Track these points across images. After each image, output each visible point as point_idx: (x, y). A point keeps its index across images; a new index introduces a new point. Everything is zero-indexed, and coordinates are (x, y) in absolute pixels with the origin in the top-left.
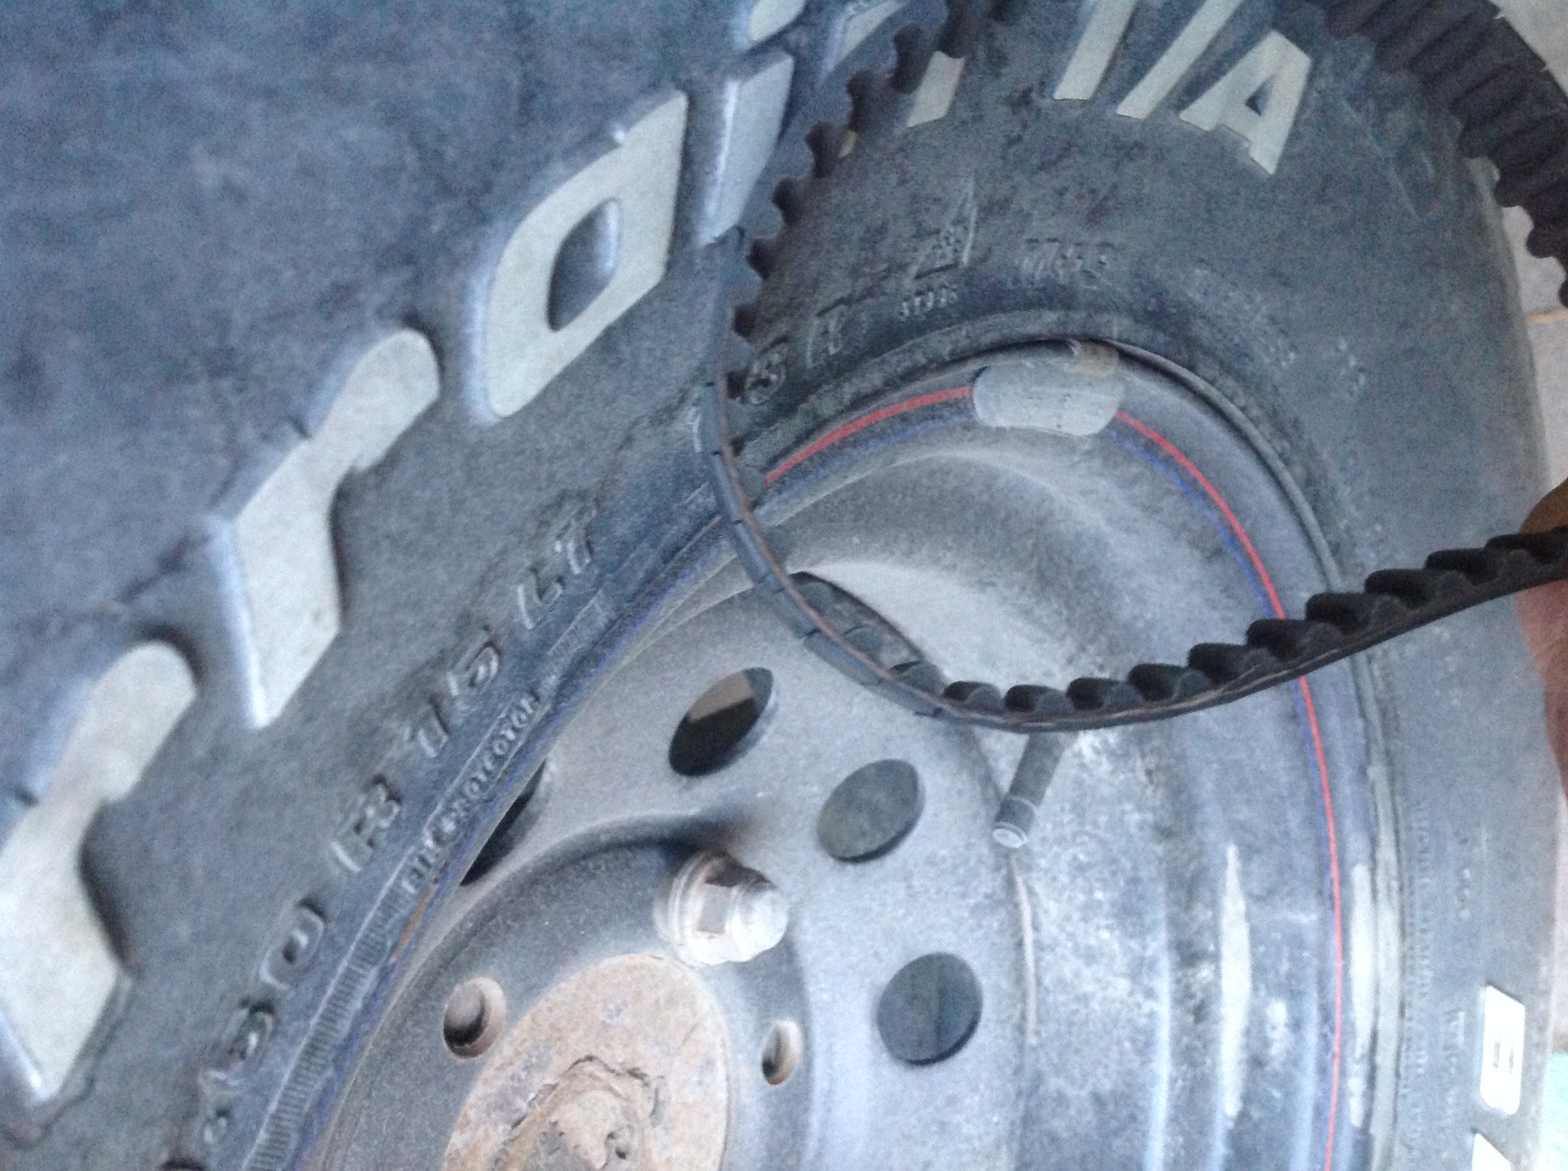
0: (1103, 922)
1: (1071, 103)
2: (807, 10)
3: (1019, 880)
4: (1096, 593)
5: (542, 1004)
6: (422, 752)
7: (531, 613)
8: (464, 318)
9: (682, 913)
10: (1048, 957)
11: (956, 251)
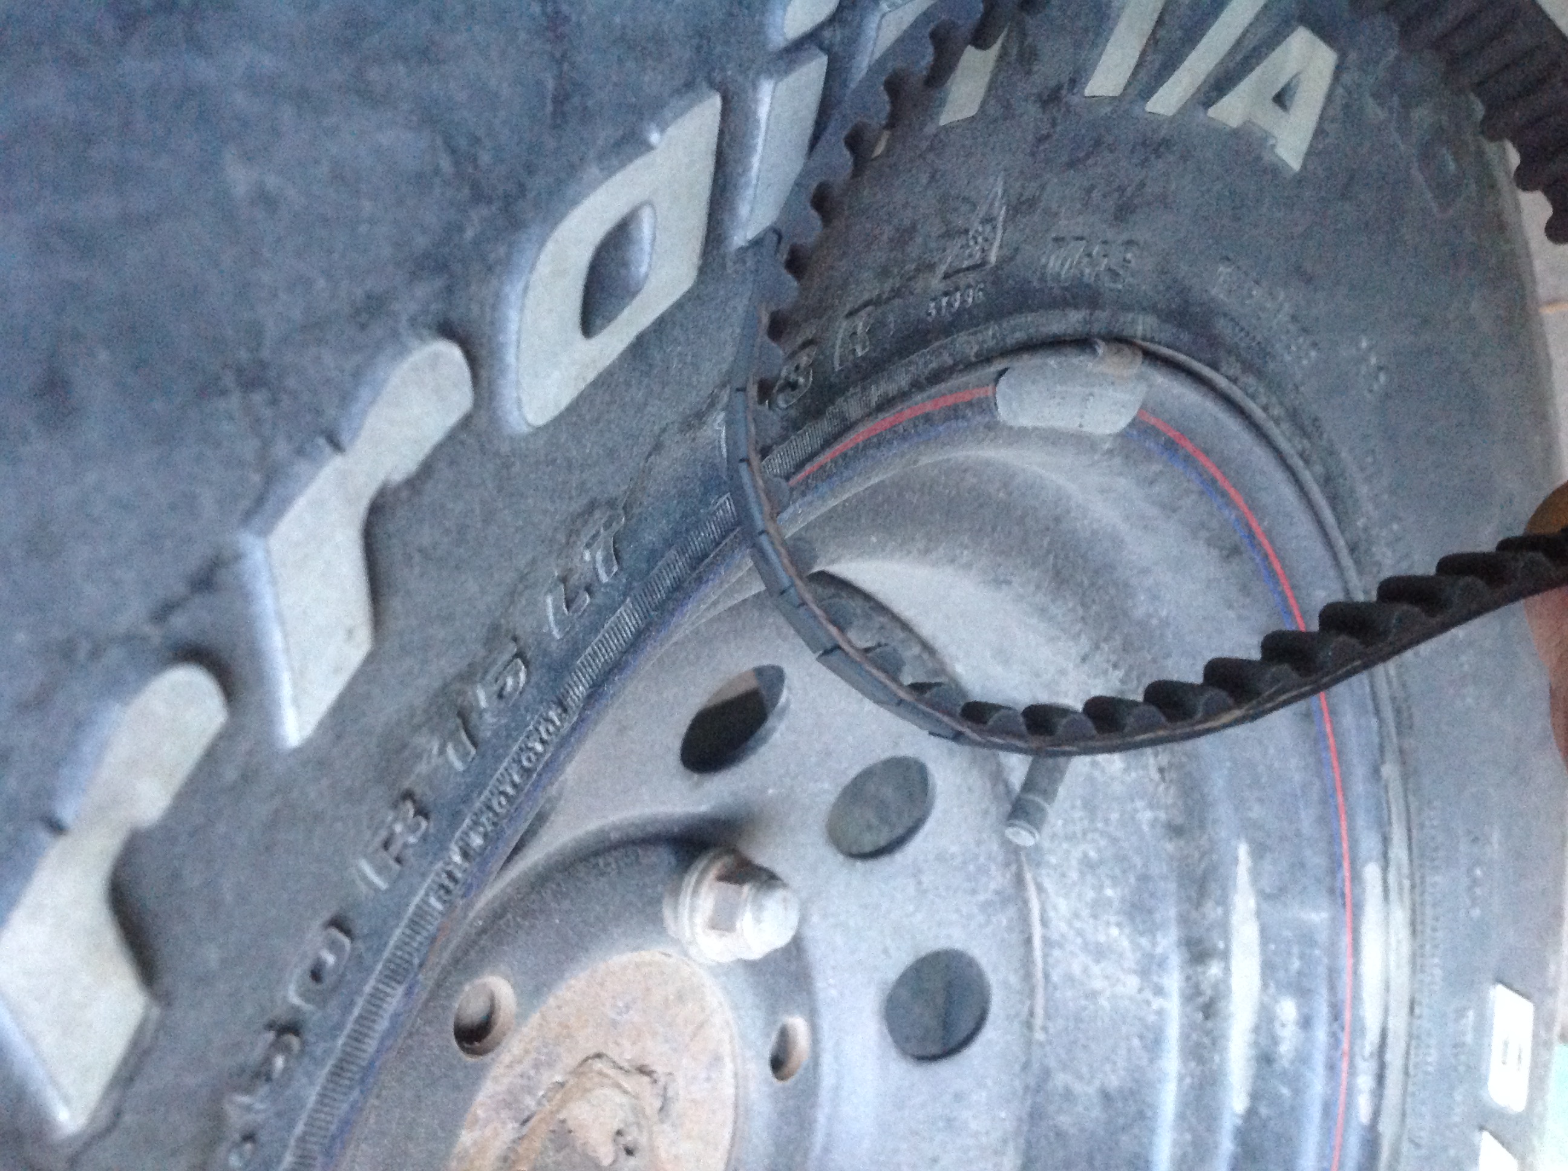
0: (1113, 919)
1: (1098, 100)
2: (840, 8)
3: (1028, 876)
4: (1112, 591)
5: (551, 1001)
6: (451, 767)
7: (558, 622)
8: (496, 325)
9: (693, 910)
10: (1056, 953)
11: (983, 251)
